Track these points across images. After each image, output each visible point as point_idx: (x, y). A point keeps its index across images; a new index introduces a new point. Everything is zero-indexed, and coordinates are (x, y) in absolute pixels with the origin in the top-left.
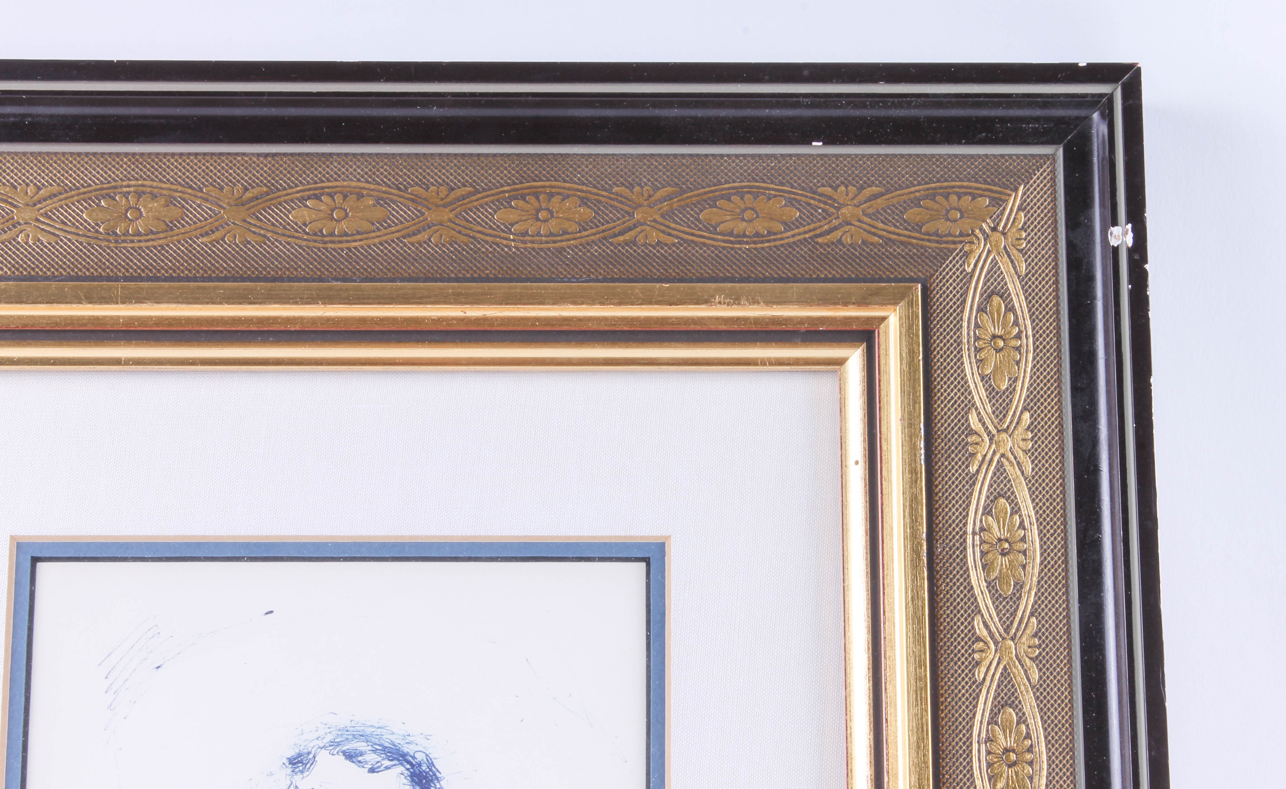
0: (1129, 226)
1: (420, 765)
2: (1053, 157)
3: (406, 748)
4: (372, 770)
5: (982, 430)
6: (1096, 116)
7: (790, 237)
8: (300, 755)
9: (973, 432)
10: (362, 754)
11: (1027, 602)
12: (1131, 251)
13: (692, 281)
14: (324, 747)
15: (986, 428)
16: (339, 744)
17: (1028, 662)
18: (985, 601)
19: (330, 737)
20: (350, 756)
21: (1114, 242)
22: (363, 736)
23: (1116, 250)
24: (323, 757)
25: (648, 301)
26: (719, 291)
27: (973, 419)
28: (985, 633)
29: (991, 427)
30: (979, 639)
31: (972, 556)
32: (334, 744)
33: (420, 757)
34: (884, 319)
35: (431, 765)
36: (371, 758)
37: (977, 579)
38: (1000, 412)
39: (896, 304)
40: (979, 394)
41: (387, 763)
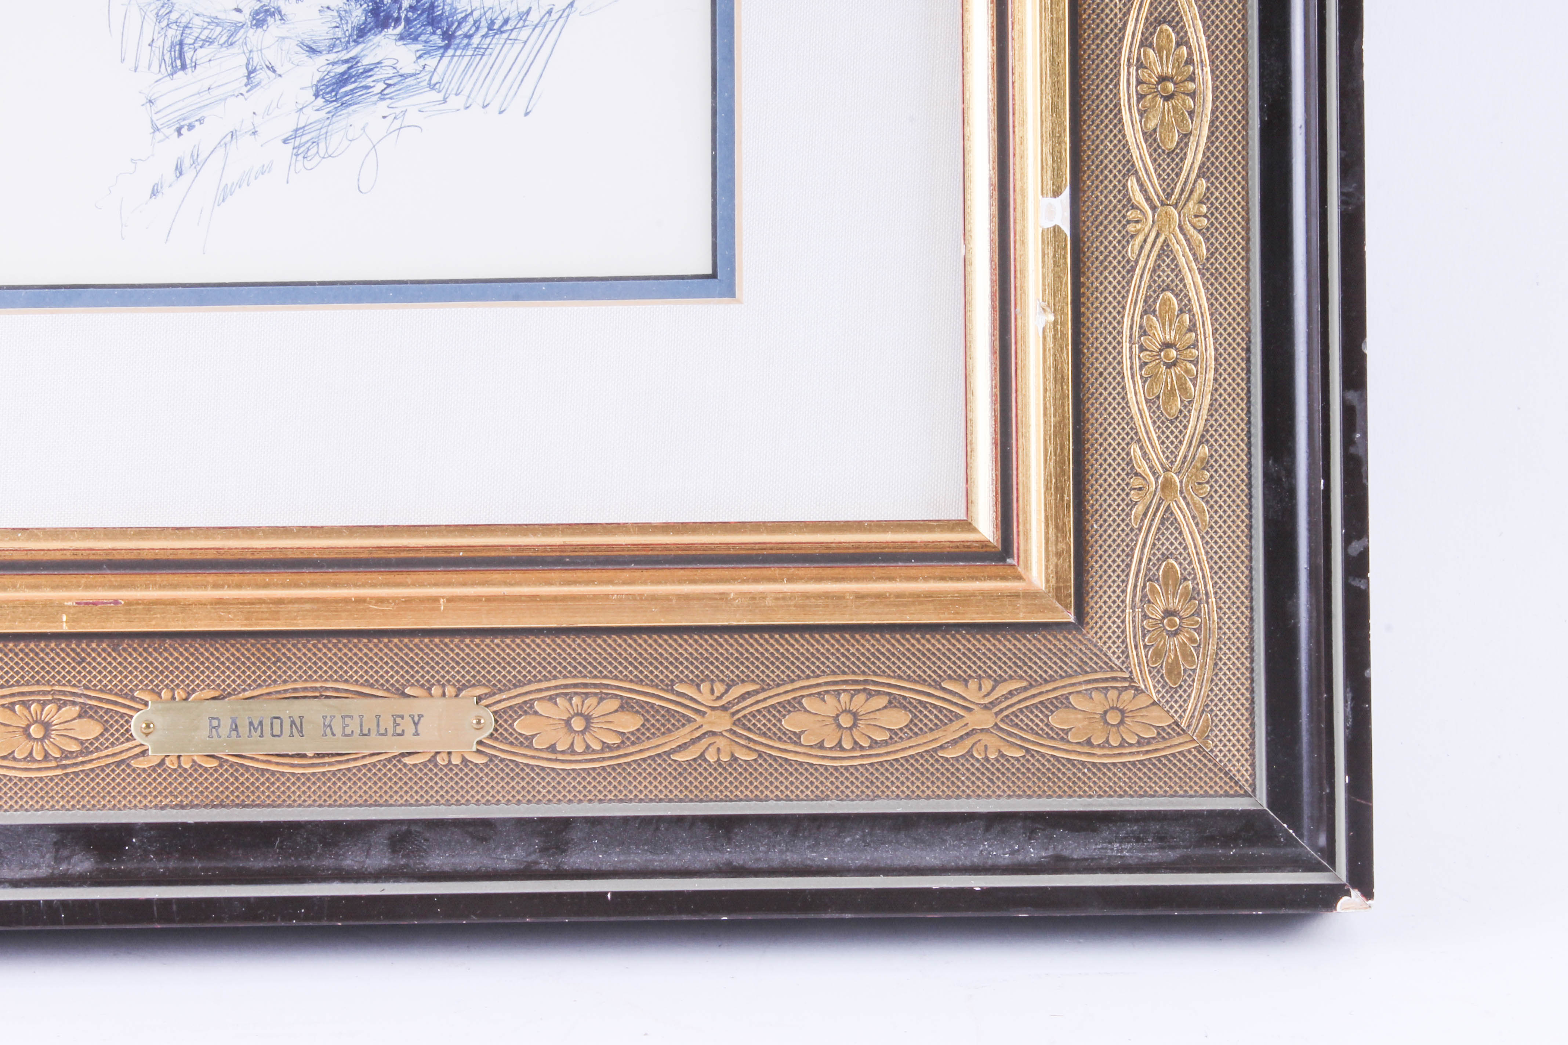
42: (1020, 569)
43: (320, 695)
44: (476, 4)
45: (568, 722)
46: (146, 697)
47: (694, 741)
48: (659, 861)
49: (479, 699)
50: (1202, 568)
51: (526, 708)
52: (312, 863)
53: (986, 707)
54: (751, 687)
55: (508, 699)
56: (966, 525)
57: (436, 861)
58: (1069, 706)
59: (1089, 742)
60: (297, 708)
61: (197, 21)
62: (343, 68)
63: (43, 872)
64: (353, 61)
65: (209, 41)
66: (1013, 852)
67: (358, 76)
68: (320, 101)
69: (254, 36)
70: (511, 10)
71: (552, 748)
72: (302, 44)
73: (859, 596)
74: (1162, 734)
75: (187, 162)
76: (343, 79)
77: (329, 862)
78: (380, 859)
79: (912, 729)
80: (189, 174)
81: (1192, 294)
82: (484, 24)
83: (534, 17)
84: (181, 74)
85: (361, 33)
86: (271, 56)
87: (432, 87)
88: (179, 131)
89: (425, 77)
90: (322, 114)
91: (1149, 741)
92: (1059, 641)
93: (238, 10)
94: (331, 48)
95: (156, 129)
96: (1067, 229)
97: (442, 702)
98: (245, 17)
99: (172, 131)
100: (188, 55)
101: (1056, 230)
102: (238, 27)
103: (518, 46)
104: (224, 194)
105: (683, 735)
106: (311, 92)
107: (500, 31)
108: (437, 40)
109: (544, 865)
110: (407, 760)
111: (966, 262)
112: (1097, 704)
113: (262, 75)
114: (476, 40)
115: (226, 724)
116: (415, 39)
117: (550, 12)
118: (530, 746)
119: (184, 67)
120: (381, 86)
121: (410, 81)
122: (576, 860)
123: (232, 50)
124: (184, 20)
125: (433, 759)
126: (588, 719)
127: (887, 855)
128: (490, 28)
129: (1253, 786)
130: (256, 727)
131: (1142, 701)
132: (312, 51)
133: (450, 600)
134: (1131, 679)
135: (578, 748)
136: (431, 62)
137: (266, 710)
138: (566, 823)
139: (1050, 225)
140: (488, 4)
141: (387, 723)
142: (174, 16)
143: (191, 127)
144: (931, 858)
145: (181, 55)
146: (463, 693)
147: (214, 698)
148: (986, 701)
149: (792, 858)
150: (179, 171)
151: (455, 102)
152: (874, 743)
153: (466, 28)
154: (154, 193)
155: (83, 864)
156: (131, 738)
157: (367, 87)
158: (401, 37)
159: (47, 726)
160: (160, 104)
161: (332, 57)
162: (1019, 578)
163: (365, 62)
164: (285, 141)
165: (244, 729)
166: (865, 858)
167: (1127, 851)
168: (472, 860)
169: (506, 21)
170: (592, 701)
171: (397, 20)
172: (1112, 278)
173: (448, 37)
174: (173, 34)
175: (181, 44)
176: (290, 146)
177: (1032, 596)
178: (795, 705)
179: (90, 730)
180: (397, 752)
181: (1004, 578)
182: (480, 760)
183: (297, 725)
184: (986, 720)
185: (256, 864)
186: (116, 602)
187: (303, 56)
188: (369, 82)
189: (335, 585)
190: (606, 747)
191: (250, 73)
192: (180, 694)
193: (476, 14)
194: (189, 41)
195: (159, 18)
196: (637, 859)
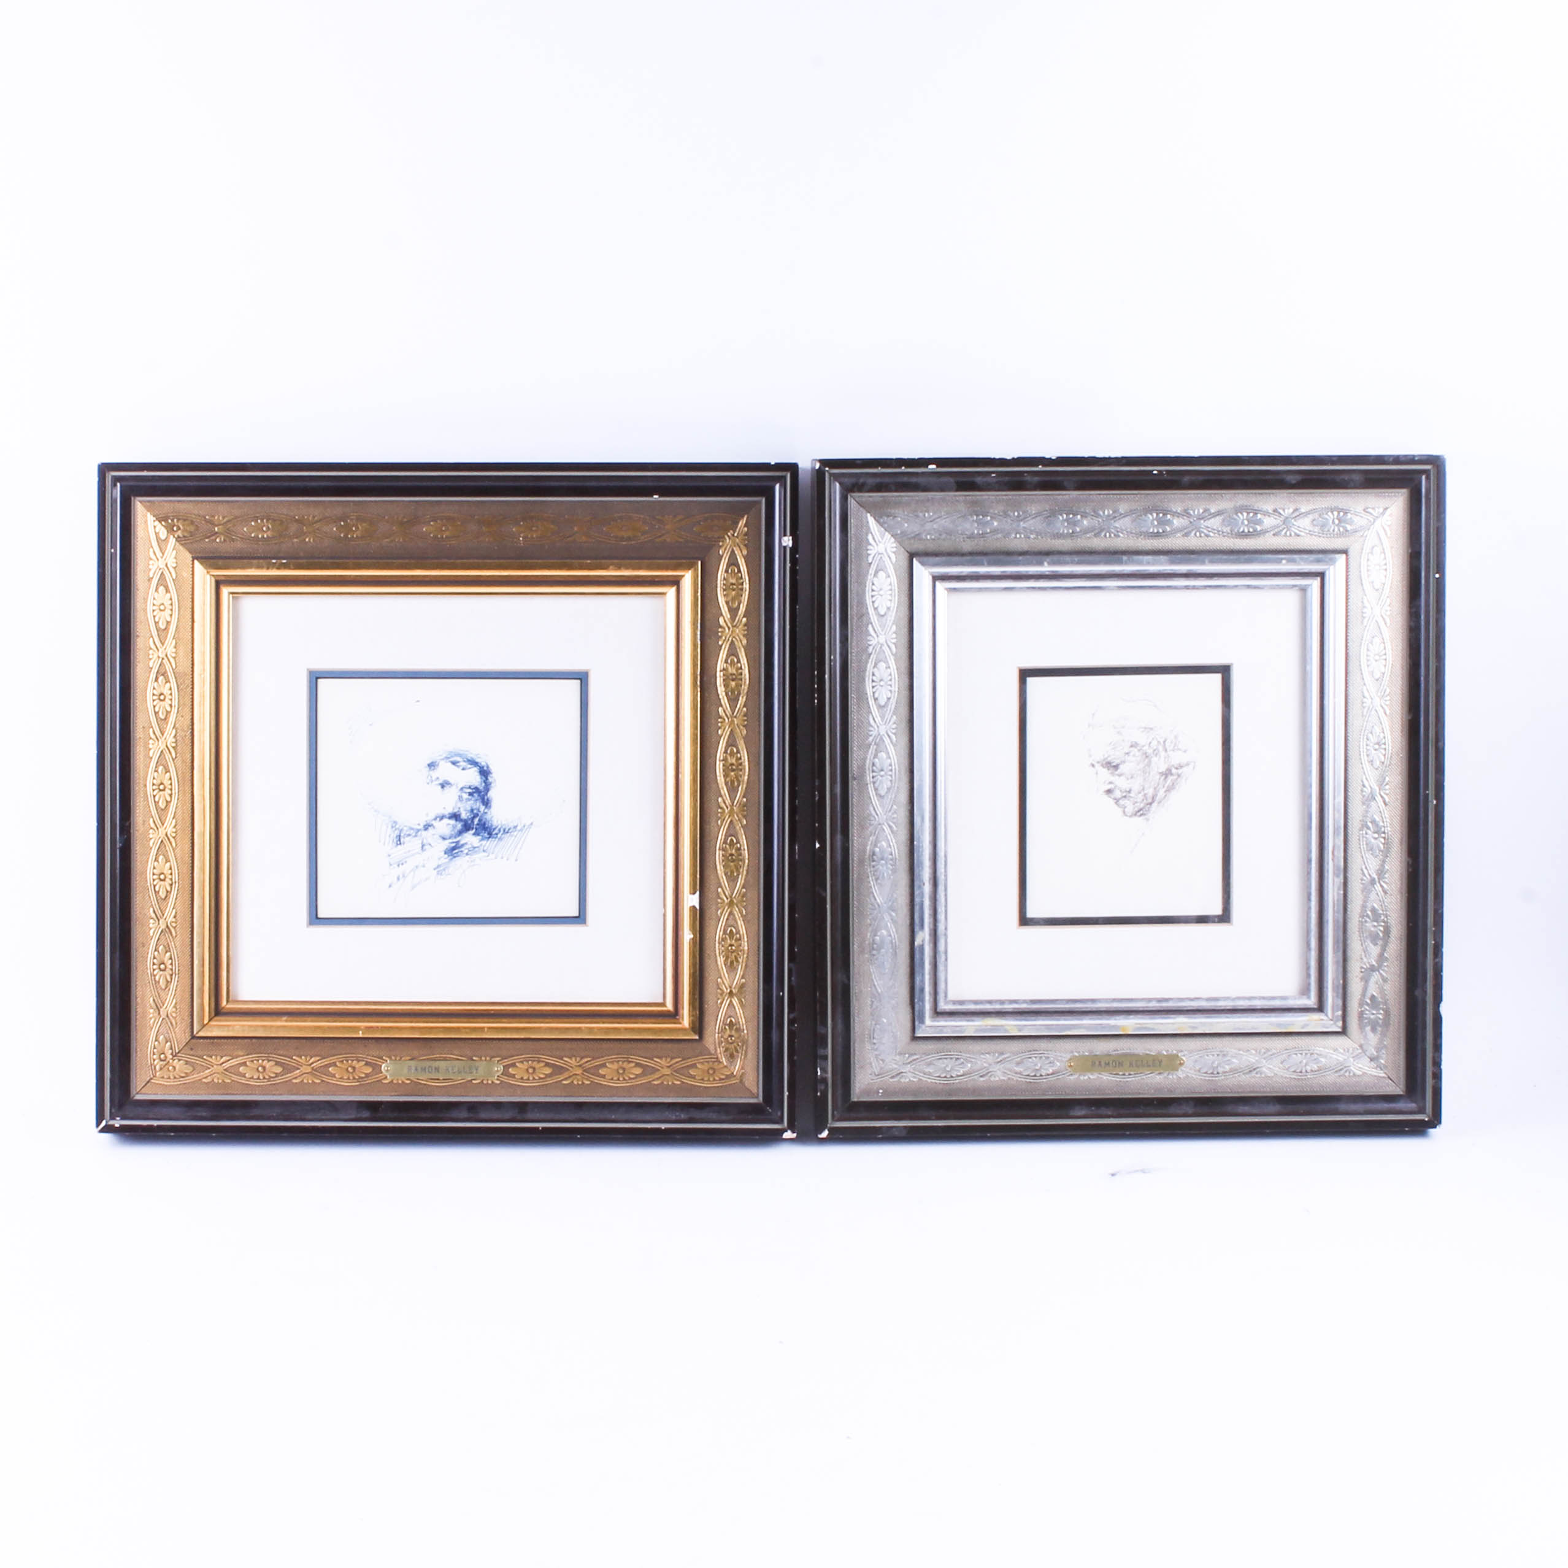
0: (791, 538)
1: (483, 767)
2: (760, 502)
3: (478, 760)
4: (463, 769)
5: (725, 625)
6: (777, 486)
7: (643, 539)
8: (432, 763)
9: (721, 627)
10: (458, 762)
11: (742, 700)
12: (791, 549)
13: (599, 559)
14: (443, 759)
15: (727, 625)
16: (449, 758)
17: (741, 727)
18: (724, 701)
19: (444, 756)
20: (454, 763)
21: (784, 544)
22: (460, 755)
23: (785, 548)
24: (442, 763)
25: (581, 568)
26: (612, 564)
27: (721, 620)
28: (724, 715)
29: (729, 625)
30: (721, 717)
31: (719, 681)
32: (447, 758)
33: (483, 764)
34: (683, 576)
35: (488, 767)
36: (463, 764)
37: (721, 690)
38: (733, 618)
39: (689, 569)
40: (724, 609)
41: (469, 766)
42: (681, 1020)
43: (445, 1059)
44: (499, 822)
45: (527, 1070)
46: (387, 1059)
47: (570, 1077)
48: (557, 1117)
49: (498, 1061)
50: (742, 1021)
51: (513, 1065)
52: (441, 1115)
53: (668, 1067)
54: (589, 1059)
55: (507, 1062)
56: (663, 1004)
57: (483, 1115)
58: (697, 1067)
59: (702, 1079)
60: (437, 1064)
61: (405, 828)
62: (454, 845)
63: (353, 1116)
64: (458, 842)
65: (409, 835)
66: (676, 1116)
67: (459, 847)
68: (446, 856)
69: (424, 833)
70: (511, 825)
71: (522, 1078)
72: (440, 836)
73: (626, 1029)
74: (728, 1077)
75: (401, 876)
76: (454, 849)
77: (448, 1115)
78: (465, 1114)
79: (643, 1074)
80: (401, 880)
81: (740, 928)
82: (502, 830)
83: (519, 828)
84: (399, 846)
85: (460, 833)
86: (430, 840)
87: (484, 851)
88: (398, 866)
89: (482, 848)
90: (447, 860)
91: (723, 1079)
92: (695, 1044)
93: (419, 825)
94: (450, 838)
95: (391, 865)
96: (698, 907)
97: (485, 1062)
98: (421, 827)
99: (396, 866)
100: (402, 840)
101: (694, 907)
102: (419, 830)
103: (513, 838)
104: (414, 887)
105: (566, 1075)
106: (443, 853)
107: (507, 832)
108: (486, 835)
109: (519, 1117)
110: (474, 1082)
111: (665, 915)
112: (705, 1067)
113: (426, 847)
114: (499, 836)
115: (413, 1068)
116: (478, 835)
117: (524, 826)
118: (515, 1077)
119: (400, 844)
120: (466, 851)
121: (477, 849)
122: (530, 1116)
123: (417, 838)
124: (401, 828)
125: (482, 1081)
126: (534, 1069)
127: (633, 1116)
128: (504, 830)
129: (758, 1095)
130: (424, 1069)
131: (721, 1066)
132: (444, 839)
133: (489, 1028)
134: (717, 1058)
135: (531, 1078)
136: (484, 842)
137: (427, 1064)
138: (525, 1104)
139: (692, 905)
140: (503, 823)
141: (467, 1069)
142: (397, 826)
143: (402, 864)
144: (648, 1117)
145: (400, 840)
146: (493, 1059)
147: (410, 1060)
148: (668, 1065)
149: (602, 1117)
150: (398, 879)
151: (491, 856)
152: (630, 1079)
153: (496, 831)
154: (390, 886)
155: (366, 1114)
156: (382, 1073)
157: (462, 851)
158: (474, 834)
159: (354, 1068)
160: (392, 856)
161: (451, 841)
162: (680, 1023)
163: (462, 843)
164: (435, 869)
165: (419, 1069)
166: (626, 1117)
167: (714, 1116)
168: (496, 1116)
169: (509, 829)
170: (535, 1063)
171: (473, 829)
172: (713, 922)
173: (490, 834)
174: (397, 832)
175: (400, 836)
176: (436, 871)
177: (684, 1030)
178: (604, 1065)
179: (369, 1070)
180: (470, 1079)
181: (675, 1023)
182: (498, 1082)
183: (437, 1069)
184: (667, 1071)
185: (424, 1115)
186: (378, 1027)
187: (441, 840)
188: (462, 849)
189: (450, 1022)
190: (540, 1078)
191: (423, 846)
192: (398, 1058)
193: (499, 827)
194: (402, 835)
195: (392, 827)
196: (550, 1116)
